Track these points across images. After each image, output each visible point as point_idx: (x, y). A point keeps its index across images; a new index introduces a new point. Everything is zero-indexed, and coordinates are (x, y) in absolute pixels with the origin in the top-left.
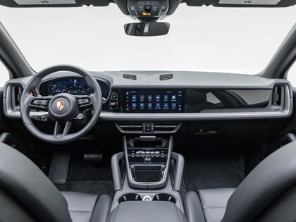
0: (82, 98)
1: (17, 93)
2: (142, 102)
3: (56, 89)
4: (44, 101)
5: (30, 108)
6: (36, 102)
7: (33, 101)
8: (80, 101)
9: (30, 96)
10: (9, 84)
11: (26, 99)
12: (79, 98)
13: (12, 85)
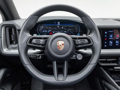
0: (79, 38)
1: (10, 34)
2: (117, 40)
3: (43, 29)
4: (42, 40)
5: (28, 47)
6: (34, 41)
7: (31, 40)
8: (79, 41)
9: (28, 35)
10: (3, 26)
11: (24, 37)
12: (76, 38)
13: (6, 26)
